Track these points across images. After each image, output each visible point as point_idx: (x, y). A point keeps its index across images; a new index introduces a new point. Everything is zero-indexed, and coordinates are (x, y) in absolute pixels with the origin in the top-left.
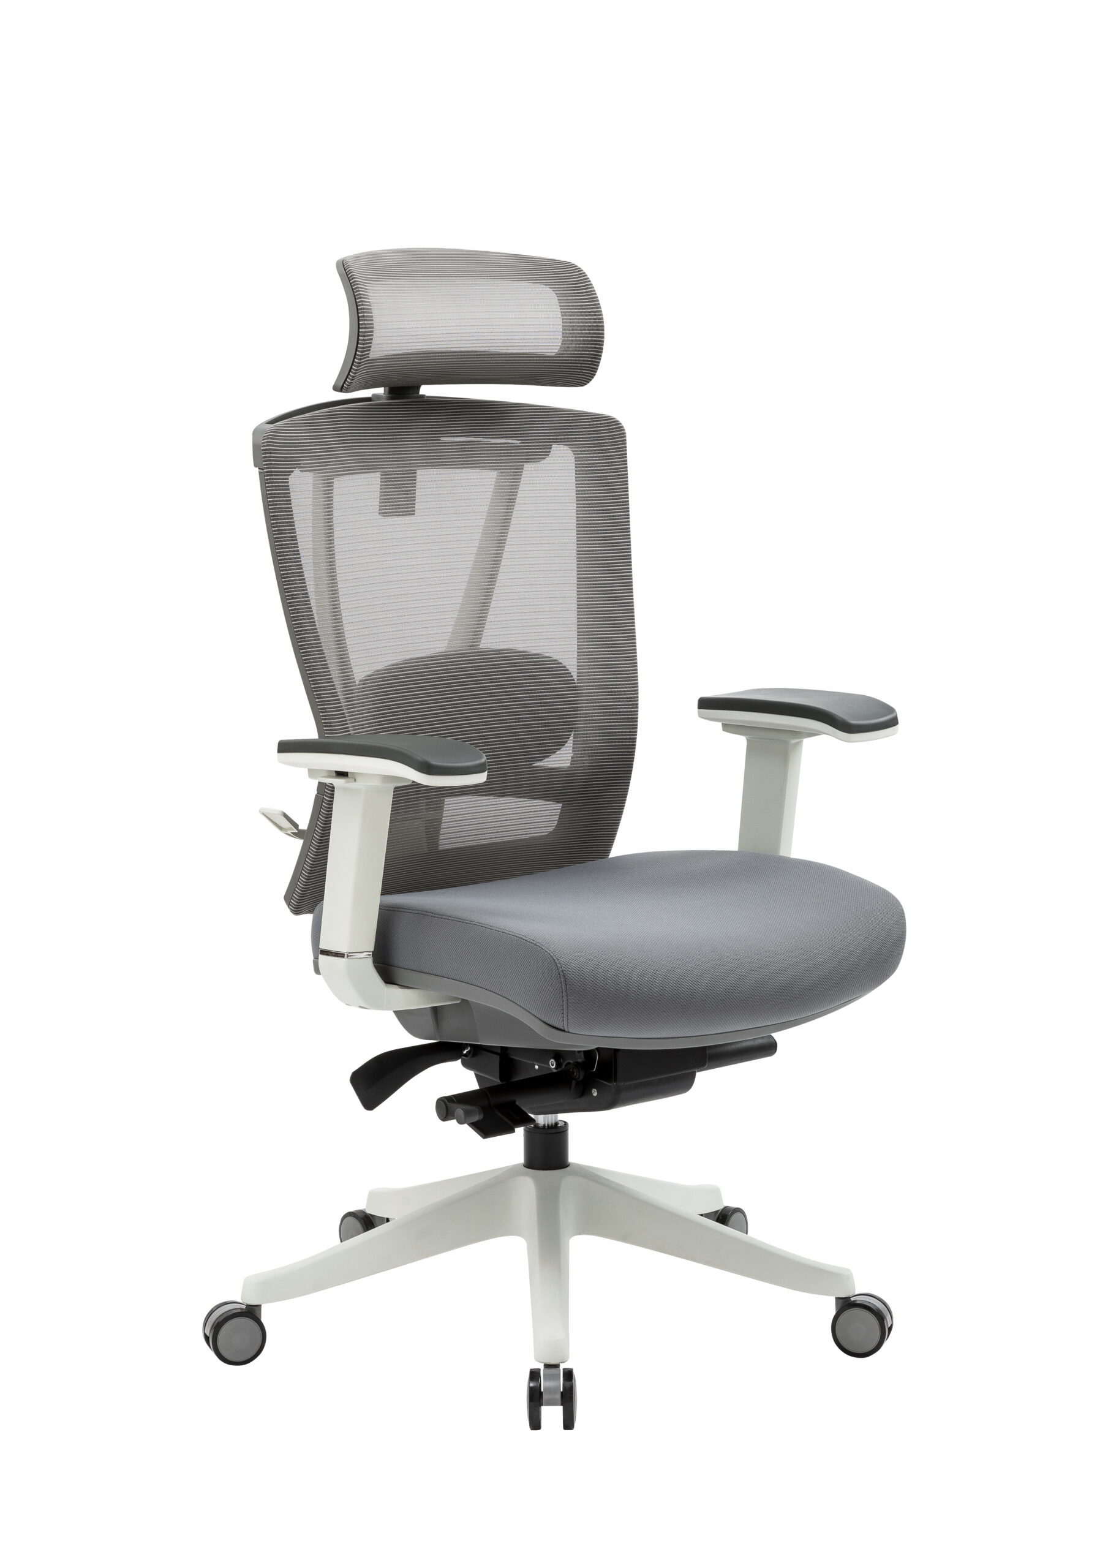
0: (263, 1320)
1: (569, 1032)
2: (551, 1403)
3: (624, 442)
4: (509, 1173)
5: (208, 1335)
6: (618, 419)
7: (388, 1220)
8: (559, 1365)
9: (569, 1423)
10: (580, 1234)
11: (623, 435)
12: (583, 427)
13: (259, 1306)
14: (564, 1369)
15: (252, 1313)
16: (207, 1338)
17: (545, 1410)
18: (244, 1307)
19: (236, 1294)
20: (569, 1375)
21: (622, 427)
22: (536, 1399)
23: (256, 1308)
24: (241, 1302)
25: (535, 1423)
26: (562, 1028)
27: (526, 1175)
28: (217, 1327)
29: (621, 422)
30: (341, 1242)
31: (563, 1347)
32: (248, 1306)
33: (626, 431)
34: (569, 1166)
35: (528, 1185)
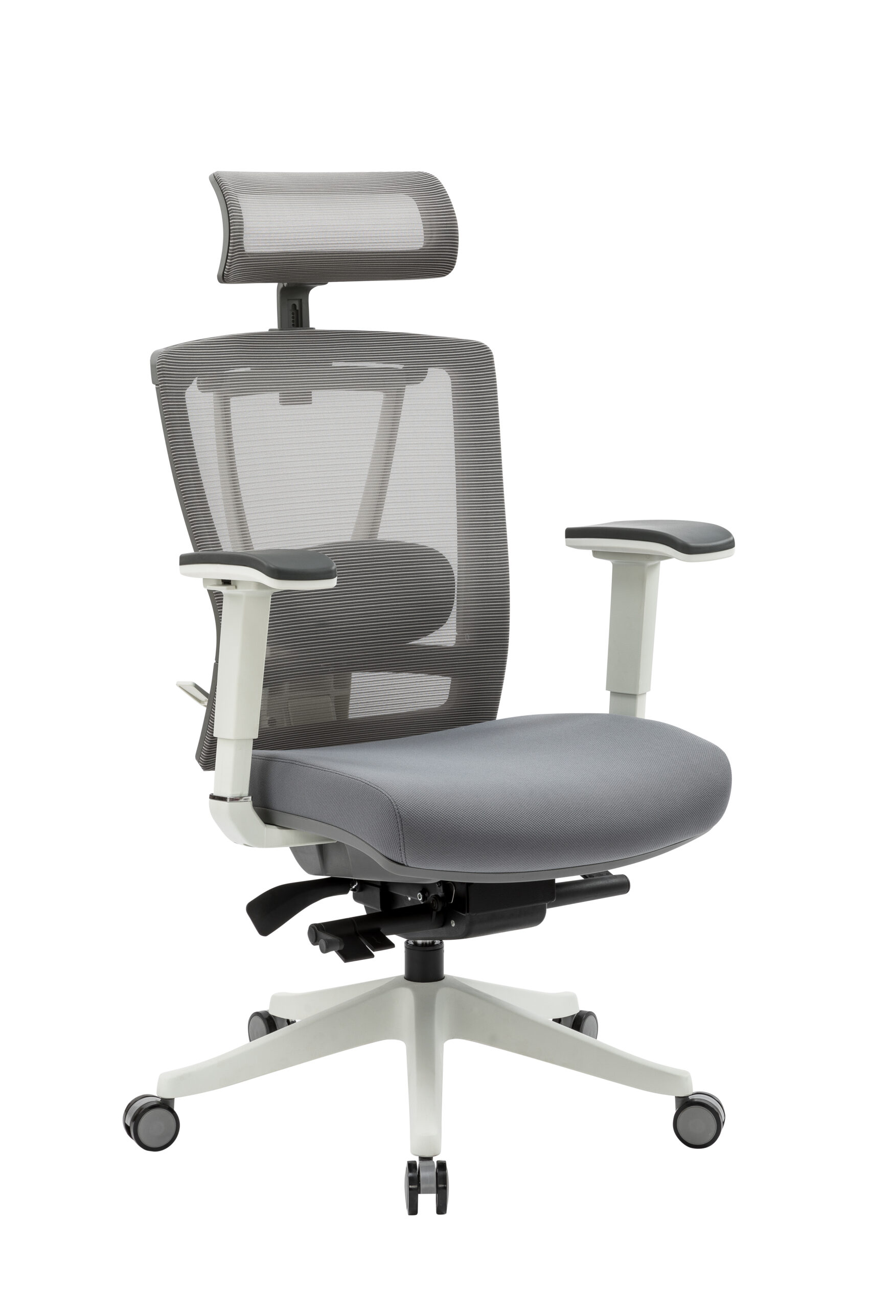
0: (176, 1109)
1: (408, 866)
2: (428, 1191)
3: (492, 363)
4: (392, 984)
5: (129, 1124)
6: (486, 344)
7: (289, 1022)
8: (432, 1158)
9: (441, 1208)
10: (453, 1038)
11: (491, 357)
12: (455, 351)
13: (173, 1100)
14: (438, 1162)
15: (166, 1105)
16: (127, 1128)
17: (421, 1197)
18: (159, 1100)
19: (152, 1089)
20: (442, 1166)
21: (490, 350)
22: (414, 1186)
23: (170, 1101)
24: (156, 1095)
25: (413, 1209)
26: (402, 863)
27: (406, 986)
28: (137, 1118)
29: (488, 346)
30: (250, 1041)
31: (436, 1142)
32: (162, 1099)
33: (493, 354)
34: (444, 978)
35: (407, 996)
